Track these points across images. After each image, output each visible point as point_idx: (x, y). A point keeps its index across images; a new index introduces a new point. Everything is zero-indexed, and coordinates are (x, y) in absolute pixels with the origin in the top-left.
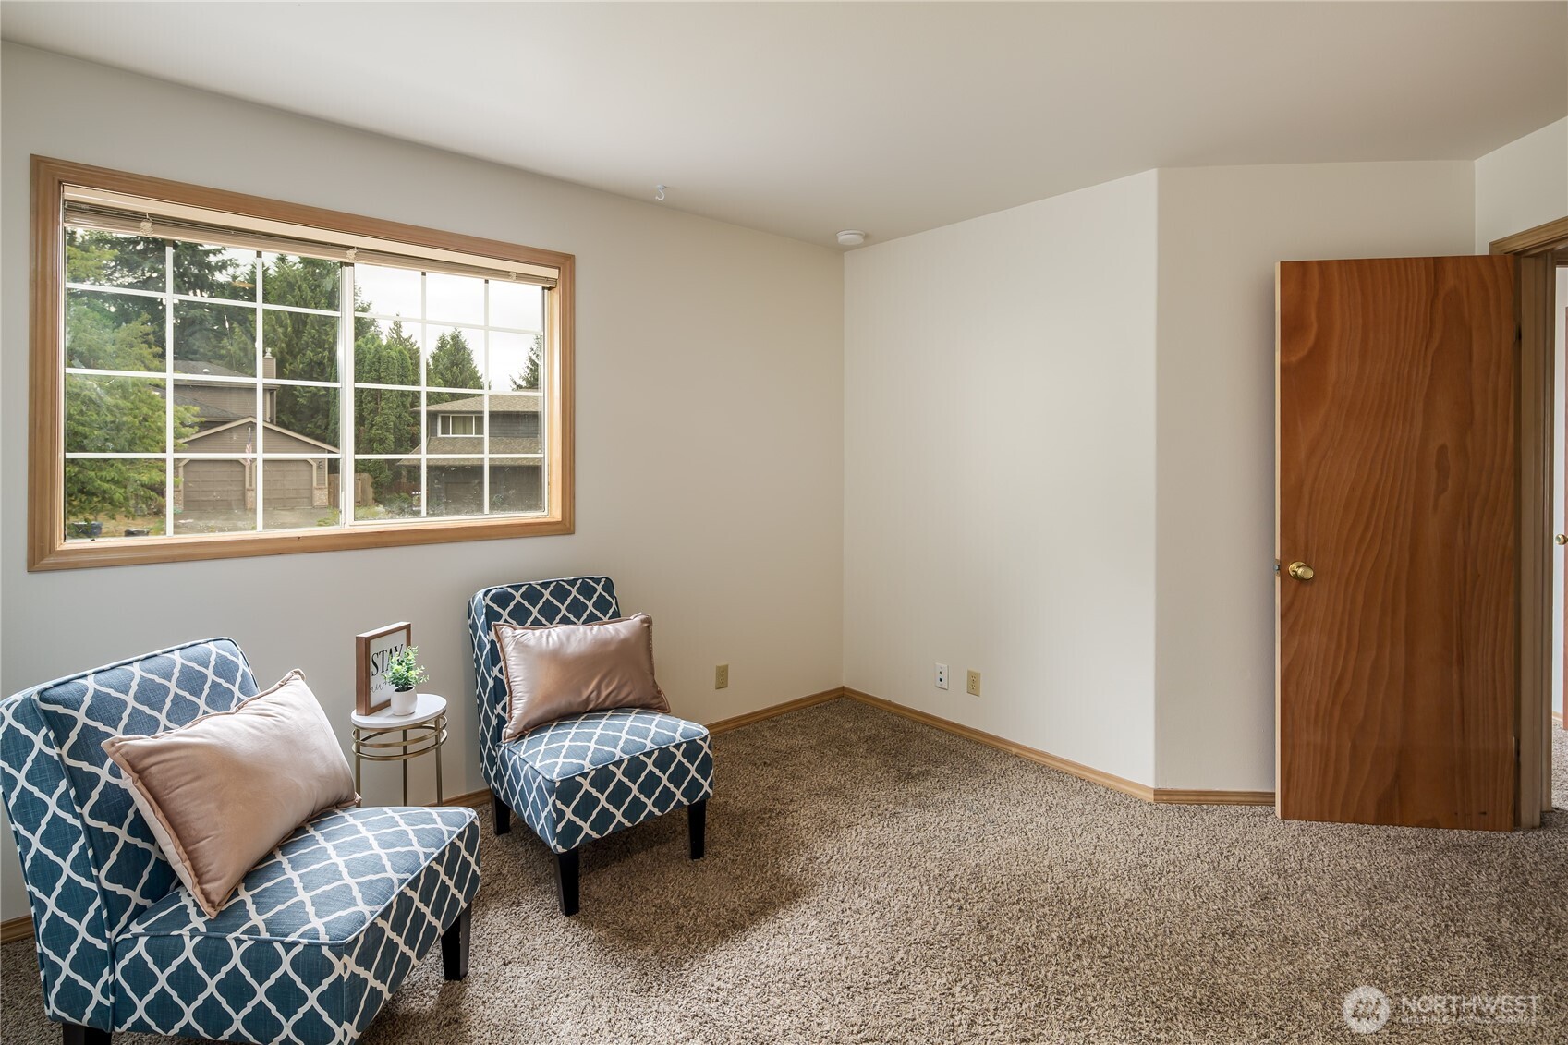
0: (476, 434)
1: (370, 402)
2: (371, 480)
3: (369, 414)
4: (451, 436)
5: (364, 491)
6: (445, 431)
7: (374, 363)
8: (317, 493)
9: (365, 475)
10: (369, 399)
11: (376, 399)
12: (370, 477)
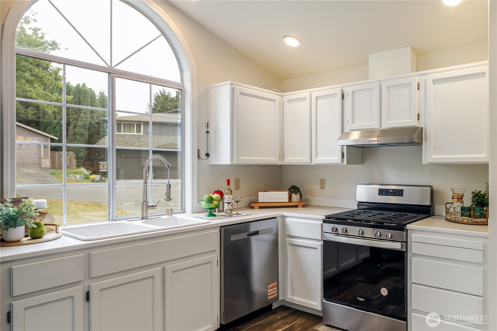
0: (137, 133)
1: (74, 114)
2: (75, 155)
3: (73, 121)
4: (122, 133)
5: (70, 161)
6: (119, 130)
7: (76, 94)
8: (43, 161)
9: (71, 153)
10: (73, 112)
11: (77, 113)
12: (74, 153)
